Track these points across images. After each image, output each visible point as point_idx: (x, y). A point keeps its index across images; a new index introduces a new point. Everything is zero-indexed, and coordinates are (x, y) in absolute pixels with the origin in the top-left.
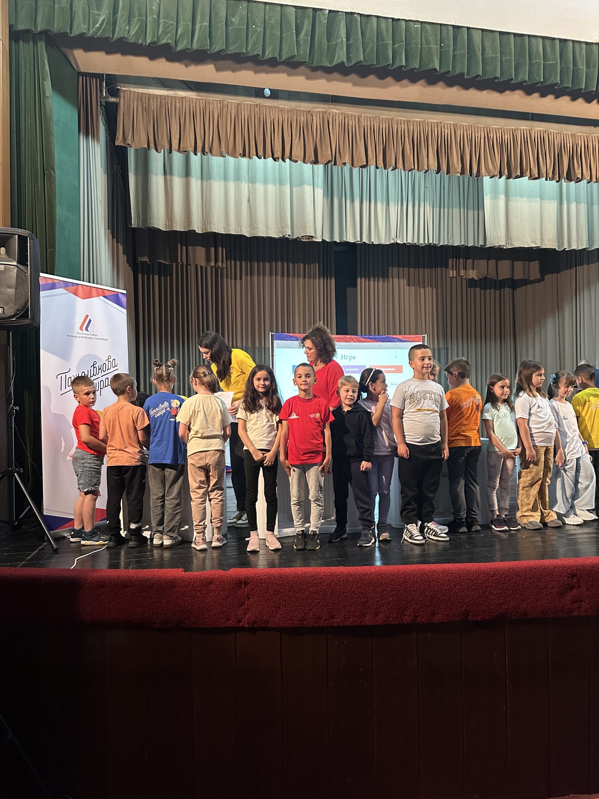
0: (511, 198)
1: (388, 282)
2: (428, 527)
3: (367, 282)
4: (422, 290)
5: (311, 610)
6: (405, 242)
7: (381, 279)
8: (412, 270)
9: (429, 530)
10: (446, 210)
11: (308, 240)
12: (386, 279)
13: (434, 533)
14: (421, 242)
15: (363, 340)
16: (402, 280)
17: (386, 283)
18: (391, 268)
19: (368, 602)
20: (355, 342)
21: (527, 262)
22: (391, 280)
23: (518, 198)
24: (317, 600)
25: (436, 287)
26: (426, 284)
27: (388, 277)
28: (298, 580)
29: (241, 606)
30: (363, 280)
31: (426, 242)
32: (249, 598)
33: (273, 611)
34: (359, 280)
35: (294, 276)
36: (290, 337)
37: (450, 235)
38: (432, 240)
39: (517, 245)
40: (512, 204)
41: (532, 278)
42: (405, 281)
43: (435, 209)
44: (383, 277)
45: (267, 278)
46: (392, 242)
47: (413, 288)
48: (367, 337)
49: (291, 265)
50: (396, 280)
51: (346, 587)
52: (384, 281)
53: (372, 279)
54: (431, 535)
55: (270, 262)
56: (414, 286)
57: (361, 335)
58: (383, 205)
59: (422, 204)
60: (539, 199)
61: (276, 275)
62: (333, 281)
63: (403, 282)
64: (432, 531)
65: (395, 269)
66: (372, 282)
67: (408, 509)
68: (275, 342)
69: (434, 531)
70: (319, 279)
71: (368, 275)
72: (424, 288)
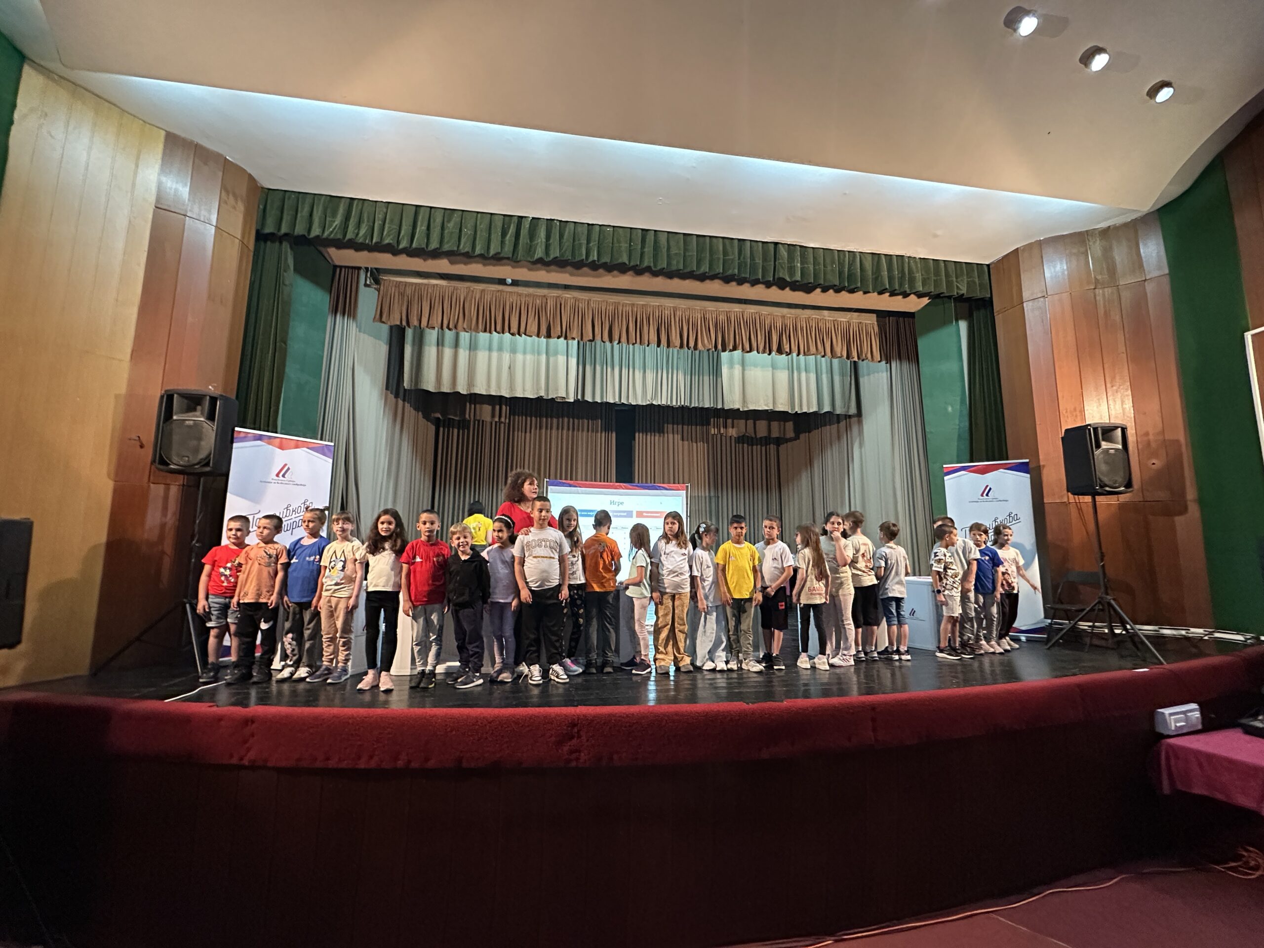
0: (746, 368)
1: (664, 436)
3: (645, 436)
4: (695, 444)
6: (659, 403)
7: (657, 434)
8: (685, 427)
10: (697, 377)
11: (560, 401)
14: (674, 403)
16: (676, 436)
17: (662, 438)
18: (666, 425)
20: (623, 489)
21: (782, 423)
22: (666, 435)
23: (752, 368)
25: (708, 443)
26: (698, 440)
27: (663, 433)
30: (641, 434)
31: (680, 404)
34: (637, 435)
35: (578, 430)
36: (564, 483)
37: (701, 398)
38: (683, 401)
39: (752, 407)
40: (746, 372)
41: (788, 436)
42: (679, 436)
43: (687, 376)
44: (659, 432)
45: (554, 431)
46: (648, 403)
47: (686, 443)
49: (576, 421)
50: (671, 436)
52: (660, 436)
53: (649, 434)
55: (558, 418)
56: (687, 441)
59: (675, 372)
60: (771, 369)
61: (563, 429)
62: (614, 435)
63: (678, 437)
65: (670, 426)
66: (649, 437)
68: (549, 488)
70: (601, 433)
71: (645, 431)
72: (696, 443)
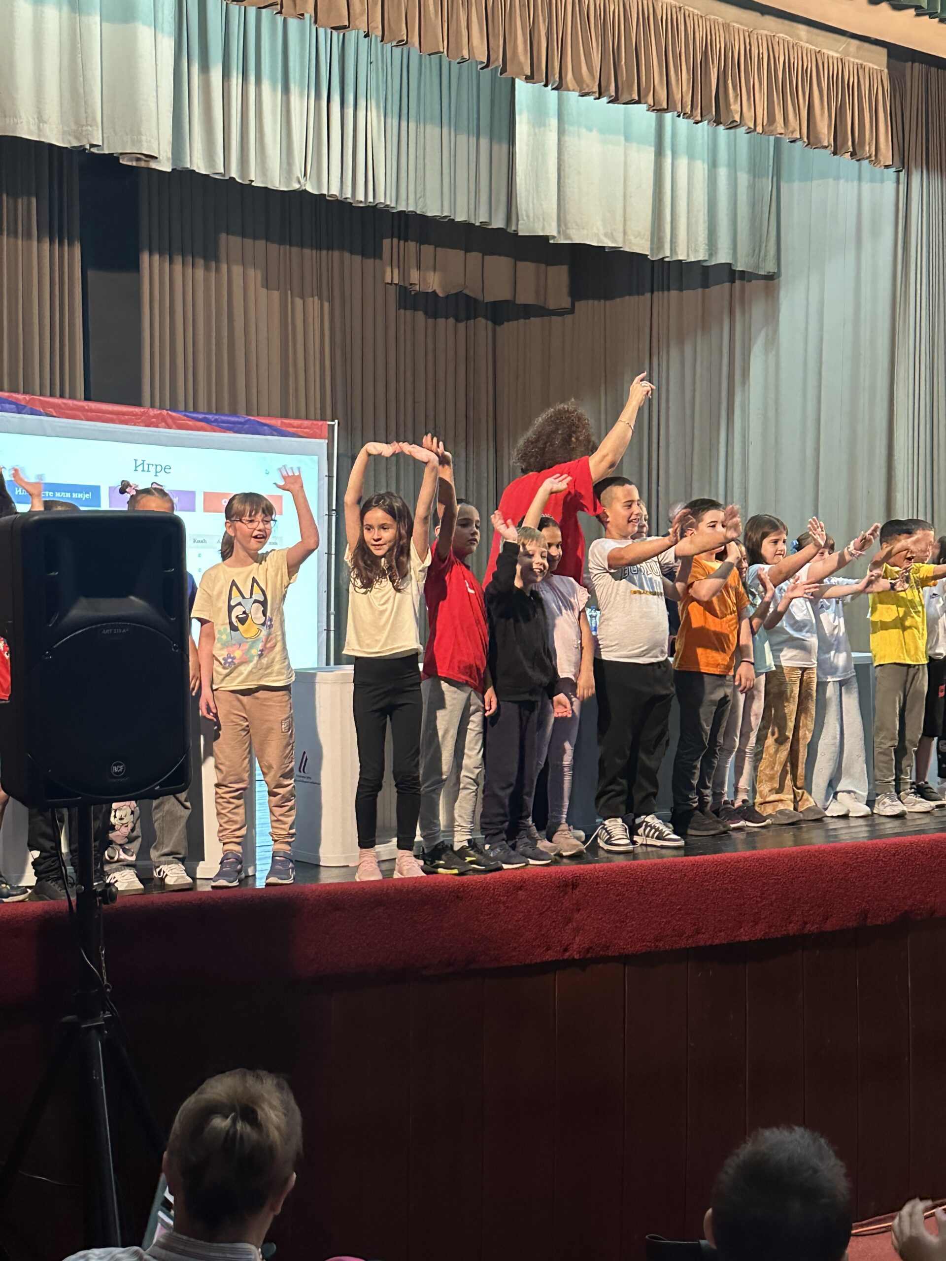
0: (569, 128)
1: (218, 270)
2: (647, 823)
3: (167, 265)
4: (299, 302)
5: (669, 922)
6: (325, 192)
7: (200, 262)
8: (273, 248)
9: (649, 828)
10: (412, 125)
11: (134, 164)
12: (213, 264)
13: (657, 833)
14: (361, 197)
15: (190, 423)
16: (251, 272)
17: (213, 274)
18: (224, 236)
19: (744, 903)
20: (170, 428)
21: (543, 266)
22: (224, 267)
23: (583, 130)
24: (678, 905)
25: (331, 300)
26: (308, 290)
27: (218, 259)
28: (649, 876)
29: (567, 925)
30: (157, 258)
31: (371, 199)
32: (579, 910)
33: (616, 927)
34: (146, 258)
37: (419, 189)
38: (385, 197)
39: (578, 238)
40: (570, 141)
41: (552, 305)
42: (259, 273)
43: (389, 120)
44: (206, 259)
46: (296, 186)
47: (276, 294)
48: (201, 416)
50: (237, 270)
51: (715, 883)
52: (207, 268)
53: (178, 259)
54: (652, 837)
56: (278, 289)
57: (186, 410)
58: (274, 89)
59: (362, 102)
60: (622, 138)
62: (77, 250)
63: (255, 276)
64: (653, 830)
65: (235, 241)
66: (178, 268)
67: (612, 791)
69: (657, 830)
71: (168, 250)
72: (302, 297)
